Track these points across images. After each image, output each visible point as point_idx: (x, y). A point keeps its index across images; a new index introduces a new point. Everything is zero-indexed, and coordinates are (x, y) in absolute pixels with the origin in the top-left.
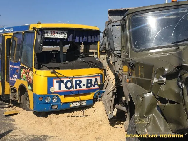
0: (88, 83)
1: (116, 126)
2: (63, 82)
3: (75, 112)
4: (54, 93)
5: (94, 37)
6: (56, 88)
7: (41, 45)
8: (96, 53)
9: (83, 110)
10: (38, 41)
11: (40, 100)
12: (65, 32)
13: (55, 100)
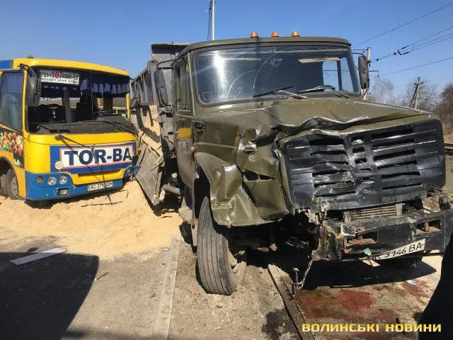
0: (115, 155)
1: (163, 215)
2: (76, 153)
3: (96, 198)
4: (62, 170)
5: (121, 85)
6: (64, 162)
7: (36, 94)
8: (125, 112)
9: (108, 196)
10: (31, 87)
11: (39, 182)
12: (76, 74)
13: (63, 181)
